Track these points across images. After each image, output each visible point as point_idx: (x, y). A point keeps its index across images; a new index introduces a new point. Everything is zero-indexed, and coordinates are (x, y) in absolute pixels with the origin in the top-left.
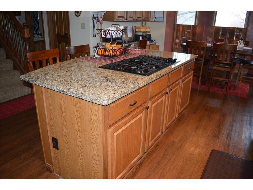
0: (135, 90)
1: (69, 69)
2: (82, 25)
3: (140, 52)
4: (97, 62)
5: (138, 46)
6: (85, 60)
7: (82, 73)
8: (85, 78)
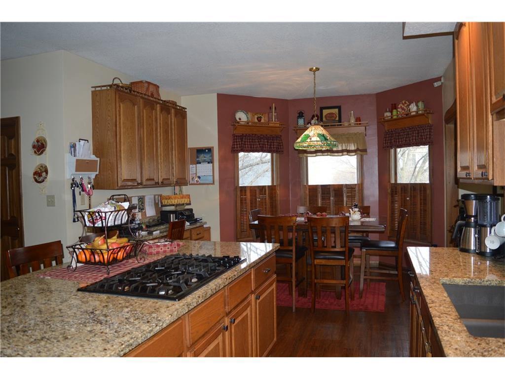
0: (152, 334)
1: (10, 300)
2: (49, 200)
3: (168, 248)
4: (76, 277)
5: (167, 233)
6: (50, 275)
7: (38, 308)
8: (43, 319)
